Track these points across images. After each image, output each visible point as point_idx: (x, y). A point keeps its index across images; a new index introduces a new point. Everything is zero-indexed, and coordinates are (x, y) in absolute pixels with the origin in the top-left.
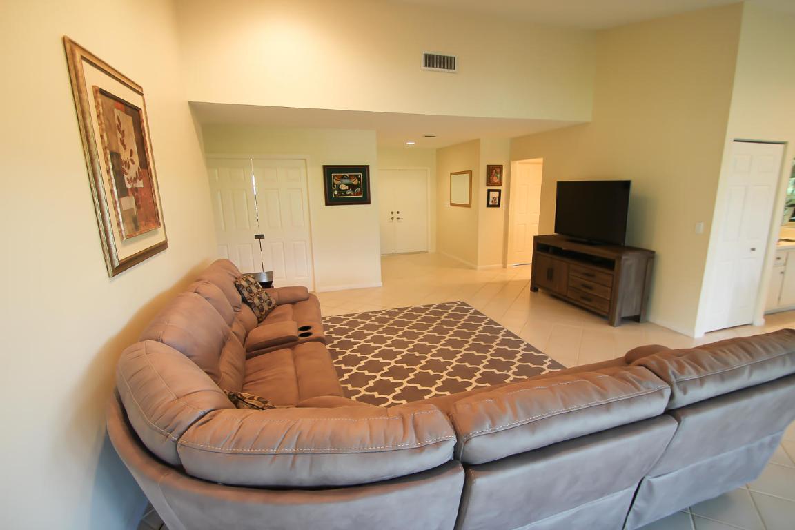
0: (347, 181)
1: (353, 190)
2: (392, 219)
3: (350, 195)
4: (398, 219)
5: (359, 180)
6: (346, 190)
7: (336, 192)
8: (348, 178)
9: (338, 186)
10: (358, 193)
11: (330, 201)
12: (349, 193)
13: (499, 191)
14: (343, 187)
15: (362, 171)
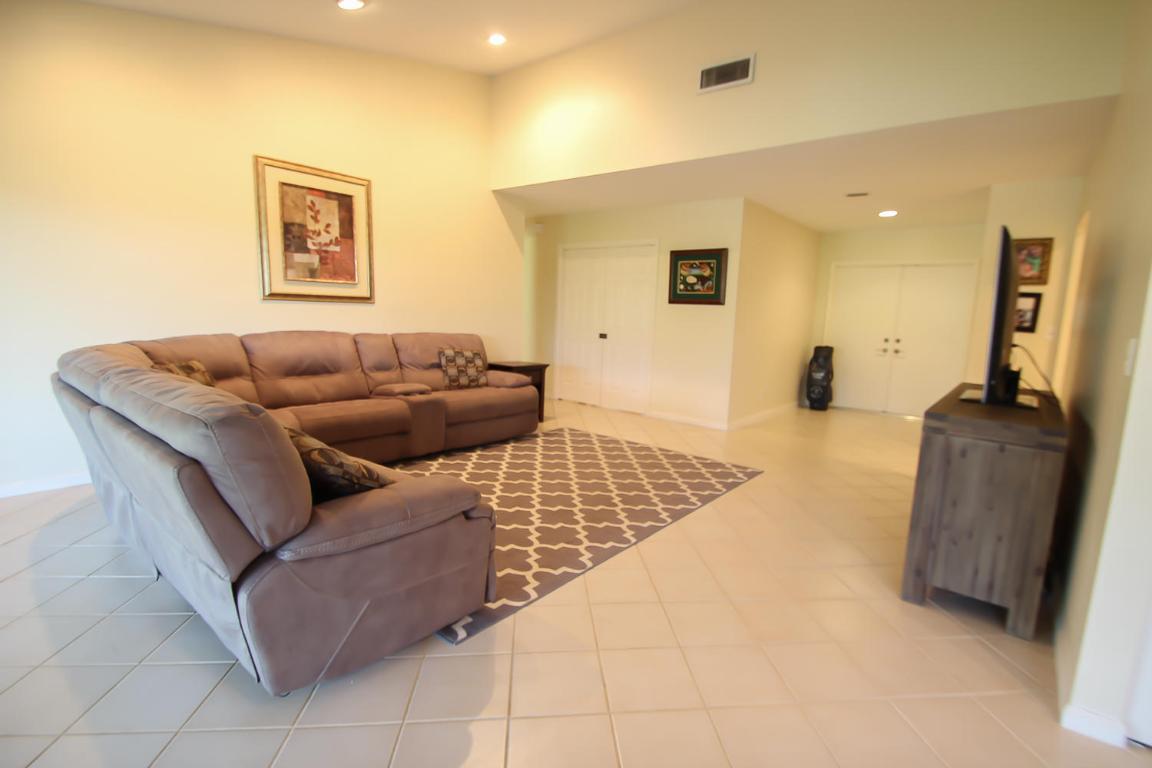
0: (697, 272)
1: (703, 285)
2: (885, 351)
3: (699, 290)
4: (897, 352)
5: (712, 269)
6: (694, 284)
7: (682, 287)
8: (698, 267)
9: (685, 278)
10: (709, 289)
11: (675, 298)
12: (697, 287)
13: (1038, 297)
14: (692, 280)
15: (717, 257)
